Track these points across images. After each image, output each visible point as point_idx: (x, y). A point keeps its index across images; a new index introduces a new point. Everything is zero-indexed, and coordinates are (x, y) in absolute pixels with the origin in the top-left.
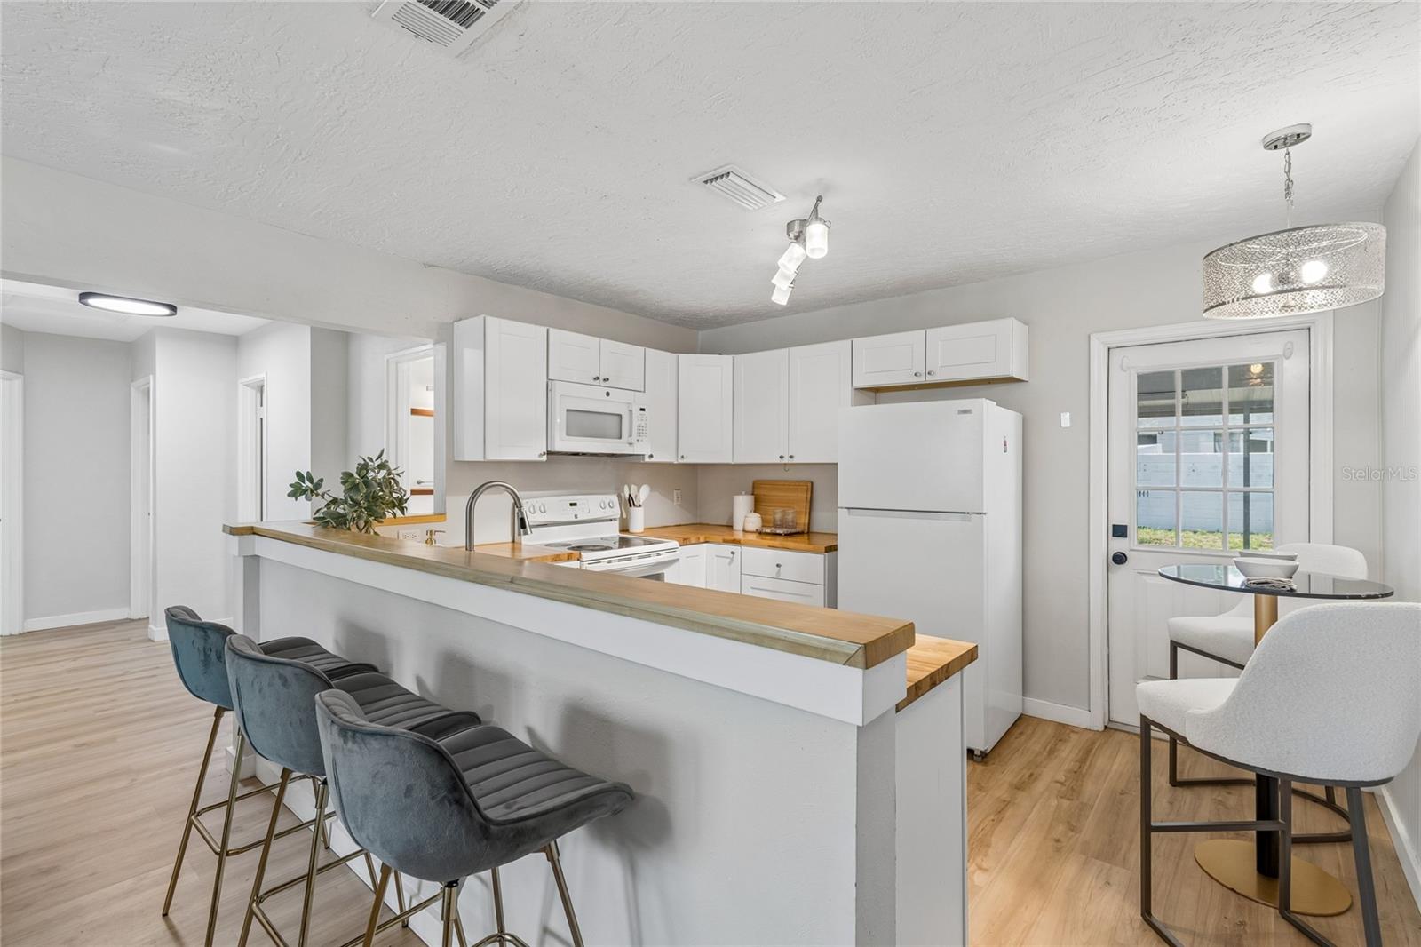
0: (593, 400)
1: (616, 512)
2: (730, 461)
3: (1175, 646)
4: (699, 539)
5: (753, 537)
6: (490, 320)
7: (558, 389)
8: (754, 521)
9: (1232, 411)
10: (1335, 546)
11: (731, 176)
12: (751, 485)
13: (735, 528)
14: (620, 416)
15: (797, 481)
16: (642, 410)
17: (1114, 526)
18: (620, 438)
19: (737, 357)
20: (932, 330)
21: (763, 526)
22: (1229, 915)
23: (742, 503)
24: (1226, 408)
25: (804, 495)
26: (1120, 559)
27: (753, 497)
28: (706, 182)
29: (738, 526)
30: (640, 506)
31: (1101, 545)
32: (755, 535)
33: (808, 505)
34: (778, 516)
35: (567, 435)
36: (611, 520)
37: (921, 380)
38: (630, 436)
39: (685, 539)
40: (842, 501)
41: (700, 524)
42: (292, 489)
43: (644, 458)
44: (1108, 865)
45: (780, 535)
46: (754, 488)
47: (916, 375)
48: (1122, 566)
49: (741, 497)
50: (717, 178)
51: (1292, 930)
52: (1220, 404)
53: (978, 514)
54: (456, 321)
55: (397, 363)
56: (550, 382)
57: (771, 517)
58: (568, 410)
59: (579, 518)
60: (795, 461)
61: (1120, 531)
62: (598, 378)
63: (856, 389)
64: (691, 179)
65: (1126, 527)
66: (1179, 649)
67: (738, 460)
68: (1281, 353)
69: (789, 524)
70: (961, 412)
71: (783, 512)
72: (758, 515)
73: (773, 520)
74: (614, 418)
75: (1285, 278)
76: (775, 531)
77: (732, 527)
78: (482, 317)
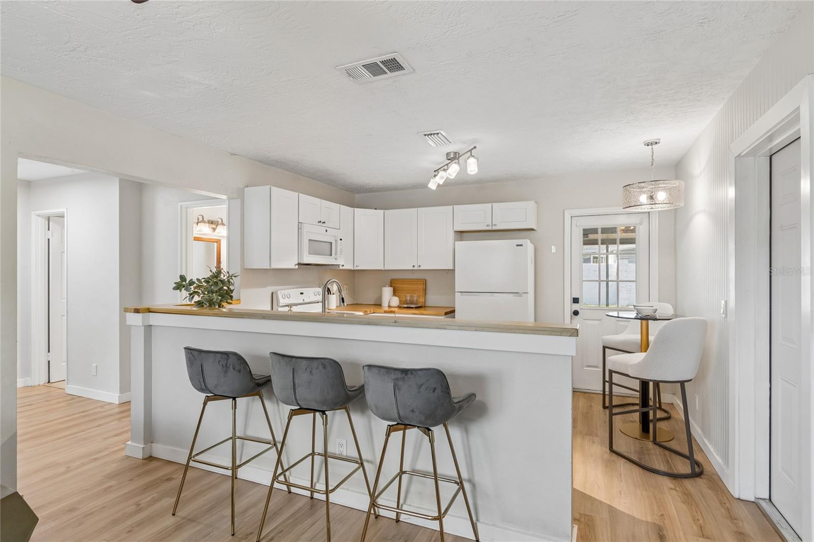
0: (319, 234)
1: (320, 298)
2: (382, 268)
3: (604, 348)
4: (371, 311)
5: (396, 310)
6: (274, 189)
7: (306, 228)
8: (395, 301)
9: (602, 244)
10: (660, 303)
11: (439, 135)
12: (389, 281)
13: (382, 305)
14: (331, 243)
15: (417, 279)
16: (341, 240)
17: (573, 298)
18: (331, 255)
19: (386, 211)
20: (495, 204)
21: (400, 304)
22: (637, 446)
23: (387, 292)
24: (618, 241)
25: (421, 287)
26: (576, 313)
27: (392, 288)
28: (425, 135)
29: (385, 304)
30: (333, 294)
31: (569, 307)
32: (397, 308)
33: (424, 292)
34: (408, 298)
35: (309, 254)
36: (318, 302)
37: (490, 228)
38: (336, 254)
39: (365, 311)
40: (457, 289)
41: (357, 304)
42: (176, 285)
43: (339, 267)
44: (591, 437)
45: (413, 308)
46: (391, 283)
47: (487, 226)
48: (577, 316)
49: (386, 288)
50: (431, 134)
51: (658, 447)
52: (616, 240)
53: (525, 293)
54: (245, 187)
55: (187, 208)
56: (300, 224)
57: (405, 299)
58: (309, 240)
59: (305, 301)
60: (421, 268)
61: (576, 301)
62: (320, 222)
63: (455, 232)
64: (418, 133)
65: (578, 298)
66: (606, 349)
67: (386, 268)
68: (639, 222)
69: (415, 302)
70: (517, 245)
71: (410, 296)
72: (397, 298)
73: (406, 300)
74: (329, 244)
75: (651, 197)
76: (409, 306)
77: (380, 305)
78: (269, 186)
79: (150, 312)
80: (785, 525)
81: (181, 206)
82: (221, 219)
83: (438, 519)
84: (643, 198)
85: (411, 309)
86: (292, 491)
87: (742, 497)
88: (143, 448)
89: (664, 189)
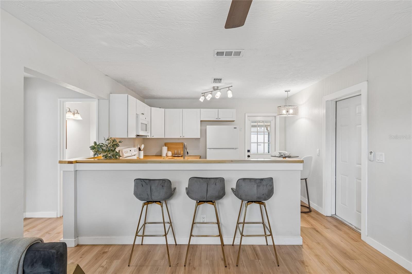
0: (143, 120)
2: (164, 137)
7: (140, 117)
8: (170, 154)
14: (147, 124)
15: (177, 143)
18: (146, 131)
19: (166, 109)
20: (220, 109)
21: (173, 155)
23: (165, 149)
25: (181, 146)
29: (164, 155)
30: (142, 150)
31: (246, 154)
32: (172, 157)
33: (183, 149)
35: (141, 130)
36: (135, 155)
37: (217, 120)
38: (148, 130)
40: (209, 146)
43: (146, 137)
48: (249, 157)
49: (164, 147)
53: (237, 148)
54: (110, 94)
56: (137, 115)
58: (141, 123)
59: (132, 155)
60: (184, 137)
62: (142, 114)
63: (201, 121)
65: (249, 150)
67: (166, 137)
69: (180, 154)
70: (234, 128)
71: (177, 151)
72: (171, 152)
73: (175, 153)
74: (145, 125)
75: (288, 111)
76: (178, 155)
77: (161, 156)
78: (127, 95)
79: (77, 163)
80: (344, 221)
81: (60, 101)
82: (69, 109)
83: (271, 235)
84: (284, 112)
85: (179, 157)
86: (177, 244)
87: (328, 215)
88: (75, 240)
89: (292, 109)
